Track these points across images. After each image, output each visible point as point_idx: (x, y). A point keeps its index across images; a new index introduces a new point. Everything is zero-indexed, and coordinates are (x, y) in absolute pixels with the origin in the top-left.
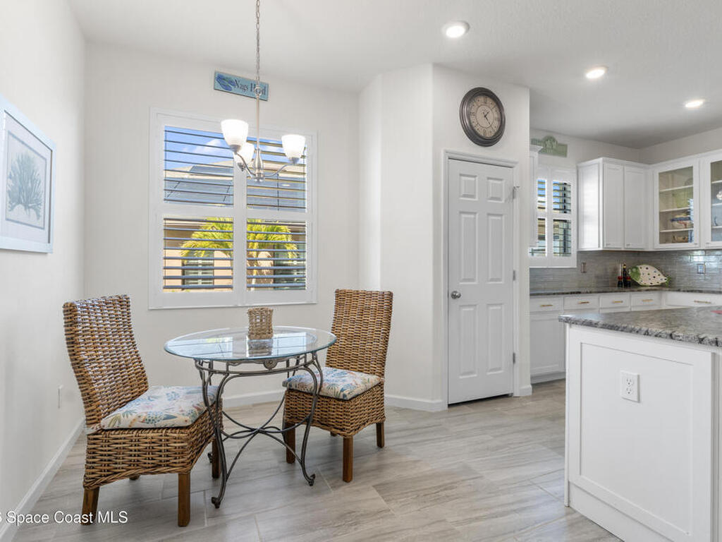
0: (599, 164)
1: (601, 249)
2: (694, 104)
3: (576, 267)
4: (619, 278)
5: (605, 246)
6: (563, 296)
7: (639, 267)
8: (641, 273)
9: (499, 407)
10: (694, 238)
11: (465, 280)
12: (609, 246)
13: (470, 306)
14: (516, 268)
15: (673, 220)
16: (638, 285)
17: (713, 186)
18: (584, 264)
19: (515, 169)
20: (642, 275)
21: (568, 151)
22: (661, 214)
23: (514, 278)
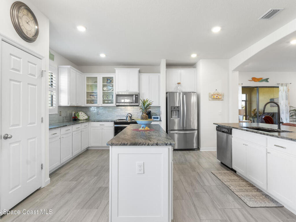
0: (68, 68)
1: (69, 105)
2: (103, 56)
3: (57, 113)
4: (73, 117)
5: (71, 104)
6: (60, 128)
7: (79, 112)
8: (80, 115)
9: (37, 199)
10: (98, 103)
11: (13, 126)
12: (72, 104)
13: (16, 142)
14: (43, 116)
15: (90, 95)
16: (79, 120)
17: (103, 85)
18: (60, 112)
19: (42, 60)
20: (80, 116)
21: (54, 58)
22: (87, 92)
23: (42, 121)
